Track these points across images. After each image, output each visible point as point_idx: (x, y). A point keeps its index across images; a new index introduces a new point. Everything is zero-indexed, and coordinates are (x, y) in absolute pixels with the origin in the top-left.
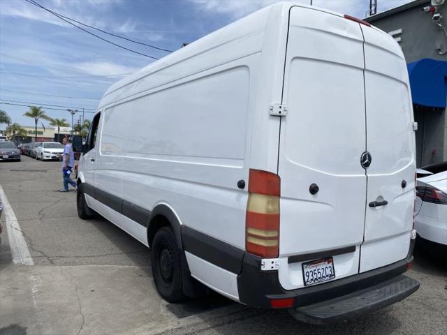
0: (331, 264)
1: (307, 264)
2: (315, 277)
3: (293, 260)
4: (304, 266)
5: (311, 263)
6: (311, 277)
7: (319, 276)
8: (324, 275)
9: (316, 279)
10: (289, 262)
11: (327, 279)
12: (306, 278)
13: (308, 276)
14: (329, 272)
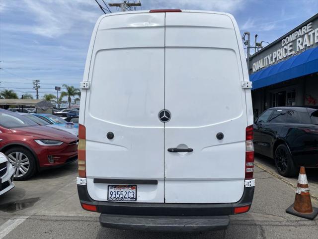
0: (134, 190)
1: (112, 186)
2: (118, 196)
3: (97, 181)
4: (110, 187)
5: (115, 186)
6: (114, 196)
7: (121, 196)
8: (126, 196)
9: (118, 198)
10: (94, 182)
11: (129, 200)
12: (110, 196)
13: (112, 195)
14: (131, 195)
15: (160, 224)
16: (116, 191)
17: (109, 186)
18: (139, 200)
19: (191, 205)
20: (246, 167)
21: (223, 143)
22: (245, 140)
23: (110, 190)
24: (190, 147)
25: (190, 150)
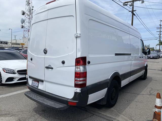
15: (37, 99)
16: (34, 82)
17: (33, 80)
18: (39, 88)
19: (53, 95)
20: (75, 81)
21: (65, 66)
22: (75, 65)
23: (33, 82)
24: (52, 67)
25: (52, 68)
